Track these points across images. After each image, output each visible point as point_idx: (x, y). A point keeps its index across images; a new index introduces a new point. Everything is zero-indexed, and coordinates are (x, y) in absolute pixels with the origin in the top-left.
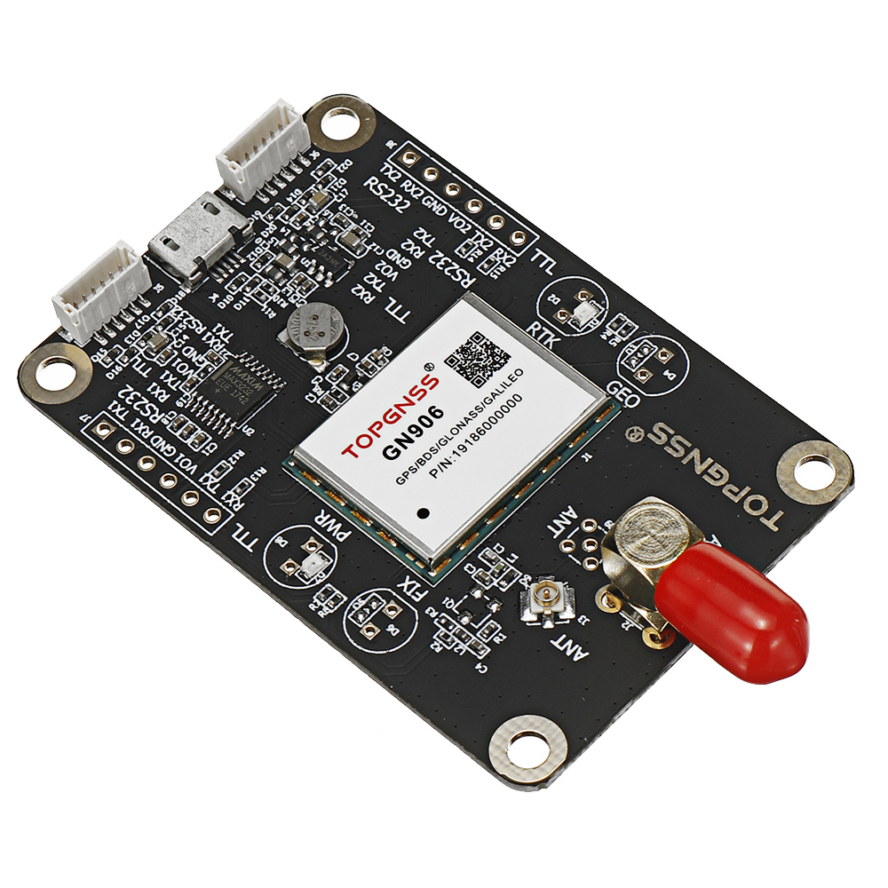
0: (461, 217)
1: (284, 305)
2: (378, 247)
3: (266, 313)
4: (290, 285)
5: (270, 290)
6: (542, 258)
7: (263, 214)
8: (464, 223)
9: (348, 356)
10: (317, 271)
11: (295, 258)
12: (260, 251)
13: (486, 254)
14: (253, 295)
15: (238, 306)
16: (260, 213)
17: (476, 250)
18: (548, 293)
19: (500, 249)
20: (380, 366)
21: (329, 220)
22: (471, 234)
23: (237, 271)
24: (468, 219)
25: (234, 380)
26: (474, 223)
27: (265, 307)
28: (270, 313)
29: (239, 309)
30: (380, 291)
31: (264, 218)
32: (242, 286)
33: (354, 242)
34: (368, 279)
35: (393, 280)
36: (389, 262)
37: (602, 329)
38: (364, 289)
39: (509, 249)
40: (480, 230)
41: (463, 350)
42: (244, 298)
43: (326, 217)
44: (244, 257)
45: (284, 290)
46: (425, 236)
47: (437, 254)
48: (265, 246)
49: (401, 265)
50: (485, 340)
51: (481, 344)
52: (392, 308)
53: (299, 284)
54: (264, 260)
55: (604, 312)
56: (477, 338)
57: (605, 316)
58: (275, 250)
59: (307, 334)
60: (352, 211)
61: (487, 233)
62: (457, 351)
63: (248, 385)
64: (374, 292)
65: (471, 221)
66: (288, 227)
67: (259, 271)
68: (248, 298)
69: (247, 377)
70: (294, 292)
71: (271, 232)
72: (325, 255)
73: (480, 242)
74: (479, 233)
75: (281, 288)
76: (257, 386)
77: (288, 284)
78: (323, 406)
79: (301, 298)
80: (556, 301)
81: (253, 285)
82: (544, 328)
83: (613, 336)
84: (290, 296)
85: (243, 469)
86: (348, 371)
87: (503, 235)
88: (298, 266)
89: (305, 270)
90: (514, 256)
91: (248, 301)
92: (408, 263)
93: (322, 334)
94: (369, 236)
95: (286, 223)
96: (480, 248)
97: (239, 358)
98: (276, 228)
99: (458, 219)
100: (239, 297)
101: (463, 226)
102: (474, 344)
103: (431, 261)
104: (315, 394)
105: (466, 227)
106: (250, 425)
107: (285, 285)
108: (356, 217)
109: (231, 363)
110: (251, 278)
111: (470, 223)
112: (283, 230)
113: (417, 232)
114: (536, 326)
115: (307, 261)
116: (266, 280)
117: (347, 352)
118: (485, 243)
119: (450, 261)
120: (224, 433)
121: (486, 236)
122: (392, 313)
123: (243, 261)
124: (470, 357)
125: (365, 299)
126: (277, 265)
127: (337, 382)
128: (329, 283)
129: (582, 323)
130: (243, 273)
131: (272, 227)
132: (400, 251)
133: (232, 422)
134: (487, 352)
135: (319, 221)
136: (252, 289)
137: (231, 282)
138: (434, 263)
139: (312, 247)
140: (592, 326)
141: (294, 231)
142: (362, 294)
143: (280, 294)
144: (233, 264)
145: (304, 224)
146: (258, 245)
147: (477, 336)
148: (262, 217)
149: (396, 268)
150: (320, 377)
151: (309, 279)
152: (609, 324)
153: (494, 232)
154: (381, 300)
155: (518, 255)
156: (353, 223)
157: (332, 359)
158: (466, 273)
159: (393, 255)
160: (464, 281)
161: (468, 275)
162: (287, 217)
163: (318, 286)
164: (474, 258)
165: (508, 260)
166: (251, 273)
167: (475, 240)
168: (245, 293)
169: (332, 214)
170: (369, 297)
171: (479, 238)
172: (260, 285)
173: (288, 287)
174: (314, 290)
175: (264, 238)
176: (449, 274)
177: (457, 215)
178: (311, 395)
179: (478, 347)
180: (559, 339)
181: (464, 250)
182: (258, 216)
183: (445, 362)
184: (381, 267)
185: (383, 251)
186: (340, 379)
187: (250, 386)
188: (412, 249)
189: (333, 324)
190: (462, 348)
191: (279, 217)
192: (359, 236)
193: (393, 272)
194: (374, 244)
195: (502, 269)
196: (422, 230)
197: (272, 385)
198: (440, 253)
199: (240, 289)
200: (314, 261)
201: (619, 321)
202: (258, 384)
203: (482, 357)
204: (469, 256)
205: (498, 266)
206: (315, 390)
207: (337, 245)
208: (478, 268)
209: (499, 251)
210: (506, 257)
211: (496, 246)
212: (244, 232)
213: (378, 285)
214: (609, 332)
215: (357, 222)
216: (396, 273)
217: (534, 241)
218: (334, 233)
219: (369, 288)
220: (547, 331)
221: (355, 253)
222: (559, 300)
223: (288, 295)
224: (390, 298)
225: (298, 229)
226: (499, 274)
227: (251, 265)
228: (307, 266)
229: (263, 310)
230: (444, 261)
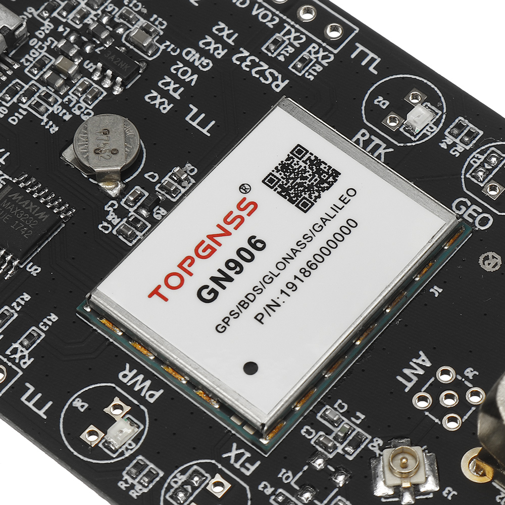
0: (266, 9)
1: (67, 117)
2: (173, 46)
3: (47, 127)
4: (73, 93)
5: (50, 100)
6: (363, 55)
7: (37, 9)
8: (270, 15)
9: (146, 176)
10: (103, 77)
11: (77, 62)
12: (35, 55)
13: (298, 51)
14: (30, 106)
15: (14, 120)
16: (33, 10)
17: (286, 47)
18: (374, 96)
19: (314, 45)
20: (184, 187)
21: (114, 16)
22: (279, 27)
23: (10, 79)
24: (274, 10)
25: (14, 210)
26: (281, 15)
27: (45, 120)
28: (51, 126)
29: (15, 123)
30: (178, 98)
31: (38, 15)
32: (17, 96)
33: (144, 40)
34: (163, 84)
35: (193, 84)
36: (187, 63)
37: (440, 136)
38: (159, 96)
39: (324, 44)
40: (289, 24)
41: (284, 167)
42: (21, 110)
43: (110, 12)
44: (17, 61)
45: (66, 99)
46: (226, 32)
47: (242, 52)
48: (41, 48)
49: (200, 67)
50: (308, 155)
51: (305, 159)
52: (194, 118)
53: (84, 92)
54: (41, 64)
55: (441, 117)
56: (299, 152)
57: (443, 121)
58: (55, 53)
59: (97, 151)
60: (140, 4)
61: (297, 26)
62: (276, 168)
63: (31, 215)
64: (171, 100)
65: (277, 13)
66: (66, 25)
67: (36, 78)
68: (25, 110)
69: (29, 205)
70: (78, 102)
71: (47, 32)
72: (112, 58)
73: (290, 37)
74: (288, 27)
75: (62, 97)
76: (42, 215)
77: (70, 93)
78: (121, 237)
79: (87, 108)
80: (384, 104)
81: (30, 94)
82: (373, 137)
83: (454, 144)
84: (74, 106)
85: (30, 316)
86: (147, 194)
87: (317, 27)
88: (82, 71)
89: (89, 75)
90: (331, 52)
91: (25, 113)
92: (208, 64)
93: (115, 152)
94: (162, 33)
95: (64, 20)
96: (291, 44)
97: (18, 183)
98: (52, 26)
99: (262, 12)
100: (14, 109)
101: (269, 19)
102: (296, 159)
103: (235, 61)
104: (110, 222)
105: (272, 20)
106: (36, 262)
107: (67, 94)
108: (145, 11)
109: (9, 188)
110: (26, 87)
111: (277, 16)
112: (61, 29)
113: (217, 27)
114: (363, 135)
115: (91, 64)
116: (44, 88)
117: (145, 171)
118: (296, 38)
119: (257, 60)
120: (5, 273)
121: (297, 31)
122: (194, 124)
123: (16, 66)
124: (292, 176)
125: (161, 108)
126: (56, 71)
127: (135, 208)
128: (118, 90)
129: (417, 130)
130: (17, 80)
131: (48, 26)
132: (199, 50)
133: (13, 259)
134: (312, 169)
135: (102, 17)
136: (29, 99)
137: (4, 91)
138: (238, 63)
139: (96, 48)
140: (429, 133)
141: (73, 30)
142: (157, 102)
143: (62, 104)
144: (5, 71)
145: (86, 21)
146: (33, 47)
147: (299, 150)
148: (35, 14)
149: (195, 70)
150: (115, 202)
151: (95, 86)
152: (448, 130)
153: (306, 25)
154: (180, 108)
155: (336, 52)
156: (142, 20)
157: (127, 181)
158: (276, 74)
159: (190, 55)
160: (276, 83)
161: (280, 77)
162: (64, 14)
163: (105, 93)
164: (285, 56)
165: (324, 57)
166: (27, 80)
167: (284, 35)
168: (20, 104)
169: (117, 9)
170: (166, 105)
171: (289, 33)
172: (38, 94)
173: (71, 96)
174: (100, 98)
175: (39, 39)
176: (257, 76)
177: (261, 6)
178: (105, 224)
179: (301, 163)
180: (391, 150)
181: (272, 47)
182: (31, 13)
183: (263, 181)
184: (177, 70)
185: (178, 50)
186: (139, 204)
187: (33, 216)
188: (212, 47)
189: (127, 139)
190: (282, 164)
191: (55, 14)
192: (150, 34)
193: (192, 75)
194: (168, 43)
195: (319, 68)
196: (222, 25)
197: (59, 213)
198: (244, 51)
199: (15, 100)
200: (100, 65)
201: (460, 127)
202: (42, 214)
203: (307, 174)
204: (279, 54)
205: (314, 65)
206: (109, 218)
207: (124, 45)
208: (290, 68)
209: (313, 47)
210: (321, 54)
211: (309, 41)
212: (17, 33)
213: (175, 90)
214: (449, 140)
215: (146, 17)
216: (195, 77)
217: (353, 35)
218: (120, 31)
219: (165, 94)
220: (377, 141)
221: (146, 53)
222: (387, 103)
223: (71, 105)
224: (191, 106)
225: (79, 27)
226: (315, 74)
227: (26, 71)
228: (91, 70)
229: (42, 124)
230: (251, 61)
